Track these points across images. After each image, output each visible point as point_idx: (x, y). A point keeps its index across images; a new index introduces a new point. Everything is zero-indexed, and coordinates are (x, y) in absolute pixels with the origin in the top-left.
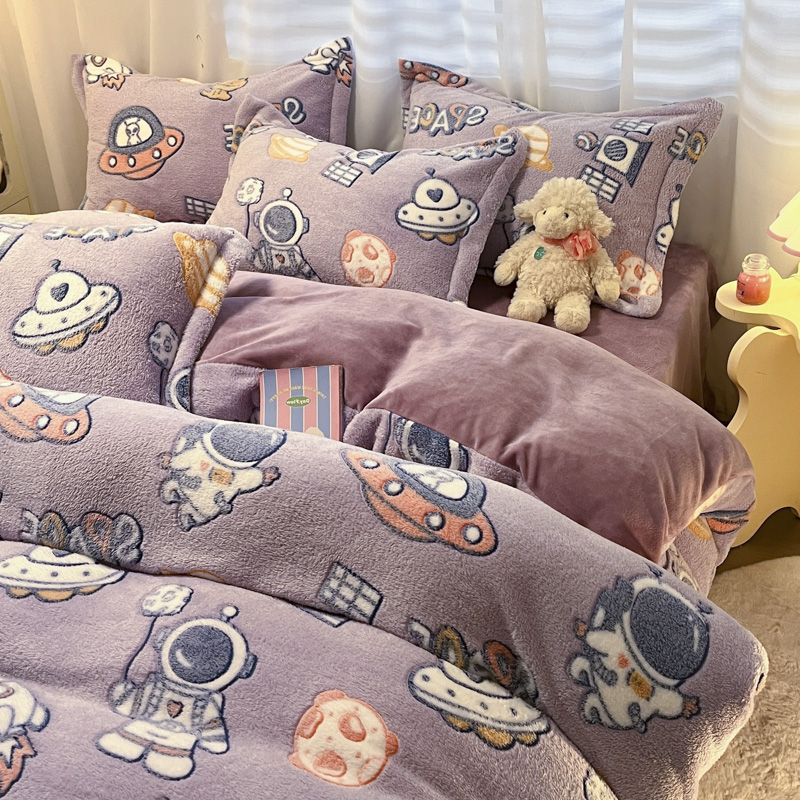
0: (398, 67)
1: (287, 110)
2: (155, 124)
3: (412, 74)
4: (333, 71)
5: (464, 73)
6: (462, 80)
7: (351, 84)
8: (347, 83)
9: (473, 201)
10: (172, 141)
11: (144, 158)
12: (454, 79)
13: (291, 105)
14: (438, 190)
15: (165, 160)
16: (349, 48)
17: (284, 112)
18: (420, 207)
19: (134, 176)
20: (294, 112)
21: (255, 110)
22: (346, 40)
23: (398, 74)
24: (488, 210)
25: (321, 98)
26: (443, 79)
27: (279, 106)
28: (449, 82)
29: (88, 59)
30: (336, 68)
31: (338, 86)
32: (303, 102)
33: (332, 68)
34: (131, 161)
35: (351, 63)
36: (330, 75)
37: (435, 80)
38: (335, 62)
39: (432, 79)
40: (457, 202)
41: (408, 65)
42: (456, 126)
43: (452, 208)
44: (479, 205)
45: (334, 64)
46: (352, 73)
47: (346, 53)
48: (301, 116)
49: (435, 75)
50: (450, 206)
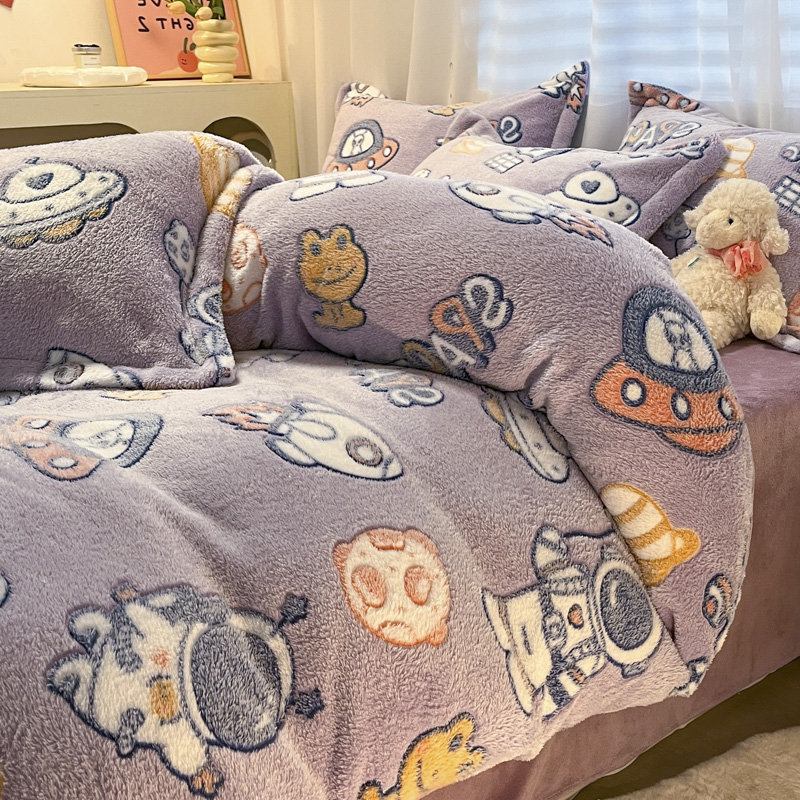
0: (627, 91)
1: (502, 127)
2: (378, 136)
3: (642, 97)
4: (562, 96)
5: (695, 97)
6: (693, 105)
7: (581, 111)
8: (575, 108)
9: (636, 202)
10: (387, 152)
11: (359, 166)
12: (684, 102)
13: (509, 124)
14: (595, 182)
16: (584, 72)
17: (499, 128)
18: (568, 196)
20: (510, 131)
21: (470, 123)
22: (583, 64)
23: (628, 98)
24: (652, 214)
25: (543, 121)
26: (672, 102)
27: (495, 123)
28: (678, 106)
29: (353, 85)
30: (567, 92)
31: (566, 112)
32: (522, 122)
33: (562, 93)
35: (582, 87)
36: (559, 99)
37: (665, 105)
38: (568, 86)
39: (661, 104)
40: (614, 197)
41: (637, 87)
42: (660, 140)
43: (605, 203)
44: (642, 207)
45: (565, 88)
46: (584, 99)
47: (580, 77)
48: (516, 135)
49: (665, 99)
50: (604, 200)
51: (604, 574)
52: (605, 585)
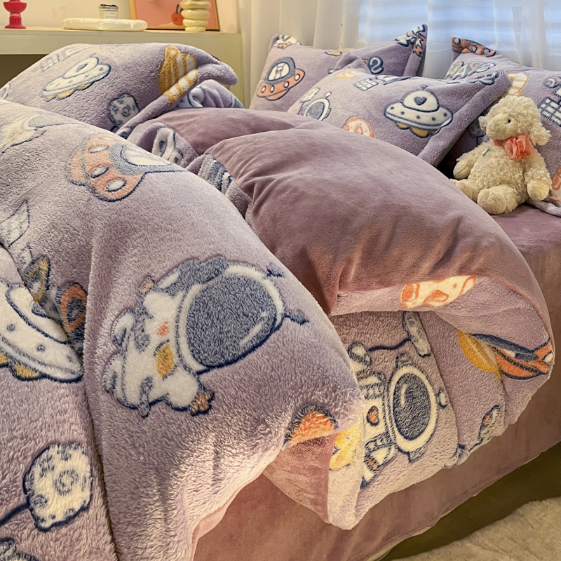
0: (451, 44)
1: (371, 64)
2: (292, 67)
3: (460, 47)
4: (410, 45)
5: (493, 48)
6: (492, 53)
7: (422, 55)
8: (418, 53)
9: (450, 111)
10: (297, 77)
11: (279, 87)
12: (486, 51)
13: (375, 62)
14: (424, 98)
15: (290, 89)
16: (424, 31)
17: (368, 65)
18: (405, 106)
19: (271, 98)
20: (376, 66)
21: (349, 61)
22: (424, 26)
23: (451, 48)
24: (460, 119)
25: (397, 61)
26: (479, 51)
27: (367, 61)
28: (482, 53)
29: (281, 36)
30: (413, 43)
31: (412, 55)
32: (384, 61)
33: (410, 43)
34: (272, 89)
35: (423, 40)
36: (408, 48)
37: (474, 52)
38: (414, 39)
39: (472, 52)
40: (436, 108)
41: (457, 41)
42: (469, 73)
43: (429, 112)
44: (454, 115)
45: (412, 40)
46: (424, 48)
47: (422, 34)
48: (380, 69)
49: (474, 49)
50: (429, 110)
51: (397, 380)
52: (397, 389)
